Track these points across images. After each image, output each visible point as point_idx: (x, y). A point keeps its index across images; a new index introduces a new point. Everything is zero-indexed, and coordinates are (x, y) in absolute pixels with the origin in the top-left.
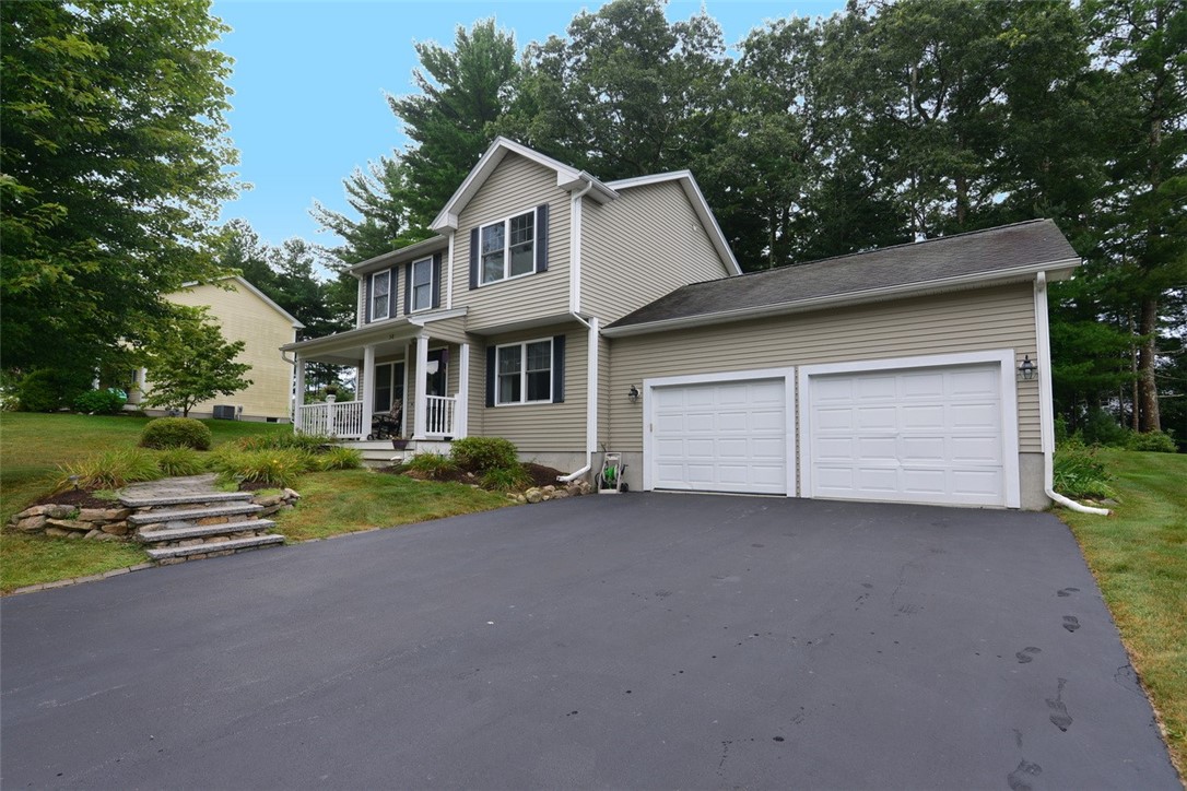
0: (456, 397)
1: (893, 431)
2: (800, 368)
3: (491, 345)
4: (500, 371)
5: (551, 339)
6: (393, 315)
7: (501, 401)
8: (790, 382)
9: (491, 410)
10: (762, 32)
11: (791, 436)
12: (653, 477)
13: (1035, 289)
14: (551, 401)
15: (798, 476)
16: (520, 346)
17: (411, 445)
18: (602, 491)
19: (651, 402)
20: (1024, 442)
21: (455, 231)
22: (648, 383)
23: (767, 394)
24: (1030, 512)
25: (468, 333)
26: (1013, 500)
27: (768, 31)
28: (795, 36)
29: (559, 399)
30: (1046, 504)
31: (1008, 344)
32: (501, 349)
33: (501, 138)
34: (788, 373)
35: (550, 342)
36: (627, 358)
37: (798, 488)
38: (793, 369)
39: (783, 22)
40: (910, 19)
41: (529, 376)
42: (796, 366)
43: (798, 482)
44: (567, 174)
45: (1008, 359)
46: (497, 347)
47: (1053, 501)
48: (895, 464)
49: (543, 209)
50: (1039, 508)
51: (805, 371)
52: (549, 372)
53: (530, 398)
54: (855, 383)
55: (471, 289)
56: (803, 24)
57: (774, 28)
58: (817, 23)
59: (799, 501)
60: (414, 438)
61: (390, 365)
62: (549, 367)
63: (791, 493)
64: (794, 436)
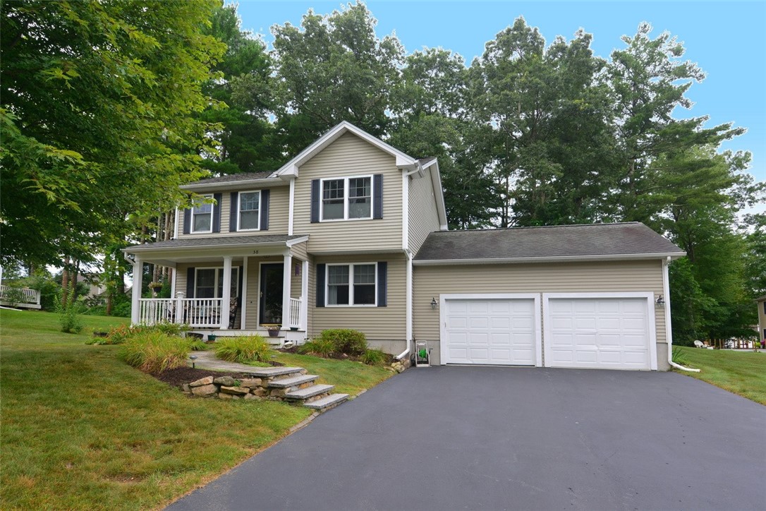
0: (301, 299)
1: (594, 331)
2: (544, 294)
3: (321, 262)
4: (329, 282)
5: (376, 264)
6: (216, 230)
7: (329, 303)
8: (537, 301)
9: (321, 309)
10: (421, 54)
11: (539, 332)
12: (447, 356)
13: (663, 263)
14: (376, 305)
15: (543, 355)
16: (347, 267)
17: (281, 334)
18: (418, 366)
19: (445, 310)
20: (659, 338)
21: (296, 178)
22: (443, 297)
23: (525, 307)
24: (661, 372)
25: (308, 254)
26: (655, 367)
27: (424, 54)
28: (440, 61)
29: (382, 303)
30: (668, 368)
31: (652, 289)
32: (330, 267)
33: (346, 122)
34: (537, 296)
35: (374, 265)
36: (430, 280)
37: (543, 362)
38: (539, 294)
39: (434, 50)
40: (530, 79)
41: (356, 287)
42: (541, 293)
43: (543, 358)
44: (403, 159)
45: (651, 297)
46: (327, 265)
47: (672, 366)
48: (595, 348)
49: (378, 178)
50: (666, 370)
51: (546, 296)
52: (374, 286)
53: (356, 302)
54: (574, 304)
55: (311, 223)
56: (446, 55)
57: (429, 53)
58: (455, 57)
59: (543, 369)
60: (282, 329)
61: (214, 270)
62: (374, 282)
63: (539, 365)
64: (540, 332)
